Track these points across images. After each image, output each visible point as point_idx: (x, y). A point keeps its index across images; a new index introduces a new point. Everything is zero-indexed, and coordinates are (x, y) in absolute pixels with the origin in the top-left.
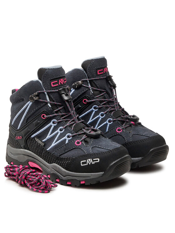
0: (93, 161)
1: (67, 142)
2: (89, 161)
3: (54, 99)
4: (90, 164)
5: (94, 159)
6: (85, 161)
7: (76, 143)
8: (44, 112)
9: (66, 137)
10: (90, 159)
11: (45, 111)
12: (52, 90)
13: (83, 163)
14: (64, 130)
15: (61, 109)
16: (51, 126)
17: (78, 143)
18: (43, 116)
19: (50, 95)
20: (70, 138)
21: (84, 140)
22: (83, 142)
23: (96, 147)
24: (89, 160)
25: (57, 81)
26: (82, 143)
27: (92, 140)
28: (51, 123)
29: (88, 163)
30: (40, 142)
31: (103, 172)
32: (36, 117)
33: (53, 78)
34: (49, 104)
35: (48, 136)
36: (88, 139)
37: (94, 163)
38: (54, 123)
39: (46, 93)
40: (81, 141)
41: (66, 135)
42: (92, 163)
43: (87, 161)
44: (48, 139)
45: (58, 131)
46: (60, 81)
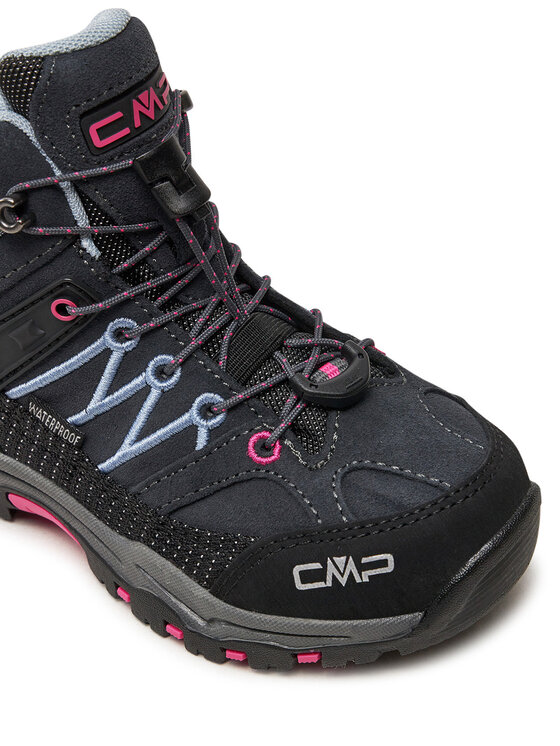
0: (361, 568)
1: (201, 442)
2: (341, 569)
3: (112, 211)
4: (343, 581)
5: (364, 560)
6: (317, 566)
7: (252, 453)
8: (60, 291)
9: (192, 415)
10: (344, 558)
11: (68, 283)
12: (101, 164)
13: (306, 577)
14: (178, 373)
15: (152, 253)
16: (108, 352)
17: (264, 448)
18: (61, 309)
19: (90, 191)
20: (214, 421)
21: (294, 430)
22: (288, 443)
23: (363, 468)
24: (340, 560)
25: (119, 115)
26: (284, 448)
27: (336, 420)
28: (107, 339)
29: (334, 576)
30: (54, 425)
31: (419, 615)
32: (23, 309)
33: (95, 101)
34: (87, 244)
35: (99, 401)
36: (313, 420)
37: (366, 579)
38: (119, 335)
39: (64, 185)
40: (281, 438)
41: (195, 405)
42: (358, 580)
43: (325, 565)
44: (97, 416)
45: (148, 376)
46: (137, 107)
